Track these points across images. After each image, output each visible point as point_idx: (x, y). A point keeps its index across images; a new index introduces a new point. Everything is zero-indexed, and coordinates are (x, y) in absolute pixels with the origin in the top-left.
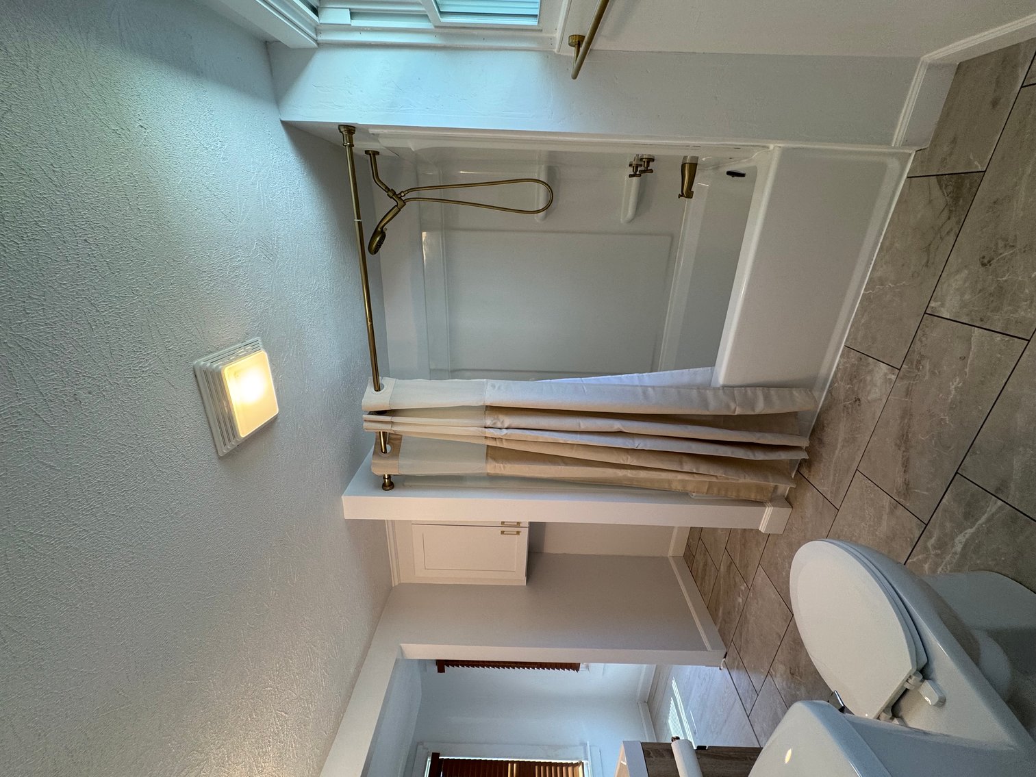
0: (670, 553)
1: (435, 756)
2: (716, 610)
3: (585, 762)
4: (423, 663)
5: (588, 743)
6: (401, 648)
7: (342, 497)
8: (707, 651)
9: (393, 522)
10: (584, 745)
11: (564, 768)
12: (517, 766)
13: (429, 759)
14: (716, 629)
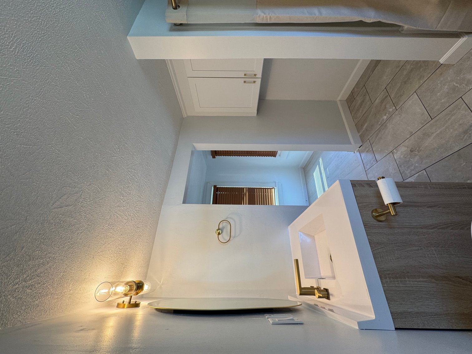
0: (339, 98)
1: (215, 187)
2: (362, 125)
3: (275, 188)
4: (204, 152)
5: (277, 182)
6: (193, 145)
7: (128, 37)
8: (352, 144)
9: (171, 60)
10: (275, 183)
11: (267, 189)
12: (248, 189)
13: (213, 187)
14: (359, 135)
